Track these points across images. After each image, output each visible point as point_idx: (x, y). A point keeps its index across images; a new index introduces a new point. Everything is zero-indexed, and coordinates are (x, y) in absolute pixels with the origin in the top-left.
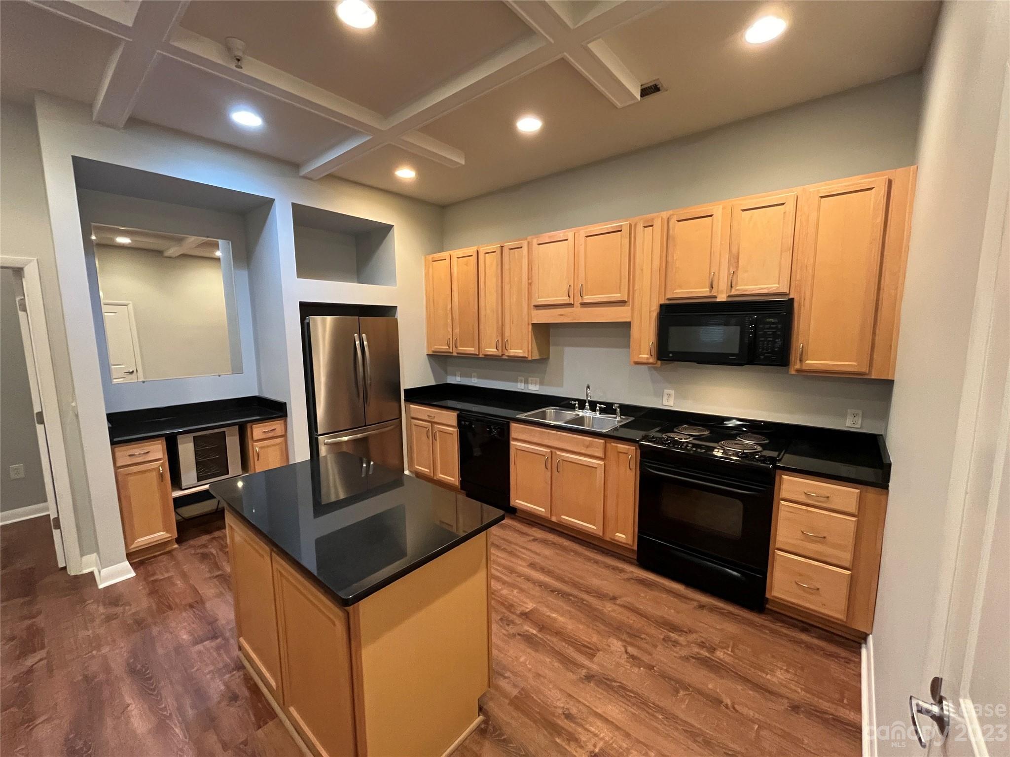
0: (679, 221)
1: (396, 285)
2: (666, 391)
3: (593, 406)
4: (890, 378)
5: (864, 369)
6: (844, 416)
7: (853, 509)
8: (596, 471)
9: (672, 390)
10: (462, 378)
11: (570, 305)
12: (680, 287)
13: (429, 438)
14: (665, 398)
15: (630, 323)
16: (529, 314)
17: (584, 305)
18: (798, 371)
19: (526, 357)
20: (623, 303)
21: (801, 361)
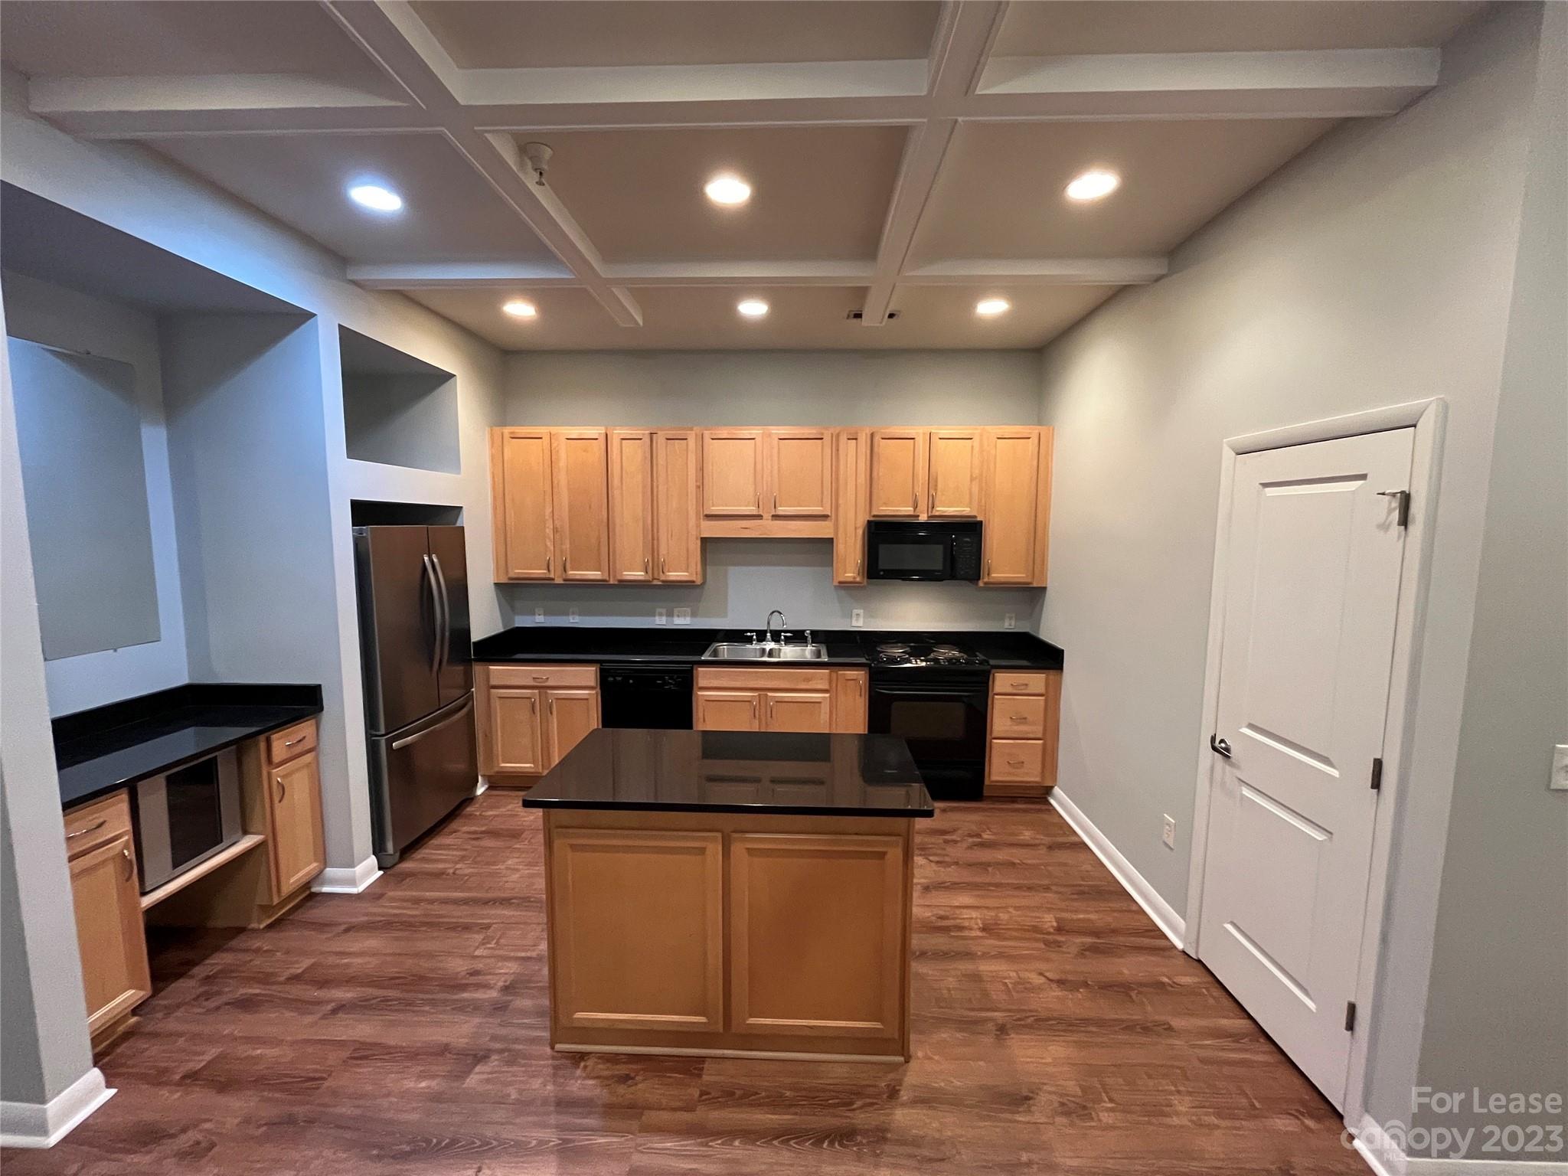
0: (883, 439)
1: (459, 473)
2: (855, 611)
3: (776, 636)
4: (1044, 586)
5: (1029, 580)
6: (1002, 619)
7: (1042, 690)
8: (820, 708)
9: (860, 609)
10: (547, 618)
11: (759, 517)
12: (885, 504)
13: (534, 713)
14: (854, 619)
15: (832, 539)
16: (698, 526)
17: (776, 517)
18: (986, 583)
19: (694, 582)
20: (825, 517)
21: (988, 574)
